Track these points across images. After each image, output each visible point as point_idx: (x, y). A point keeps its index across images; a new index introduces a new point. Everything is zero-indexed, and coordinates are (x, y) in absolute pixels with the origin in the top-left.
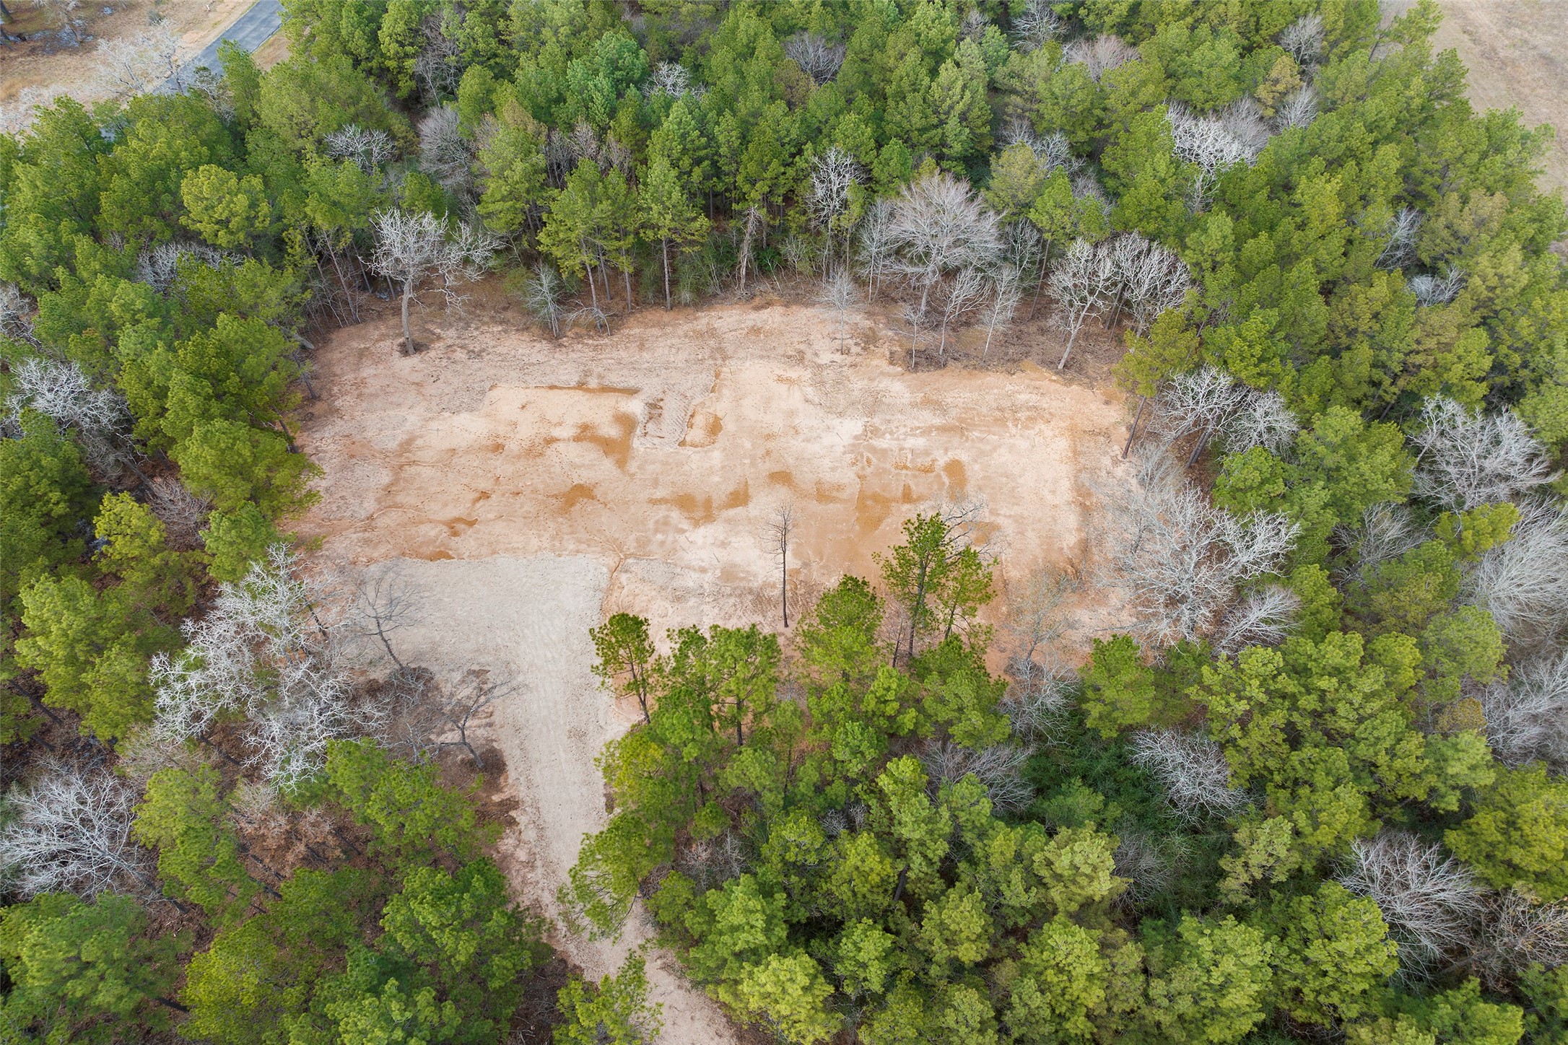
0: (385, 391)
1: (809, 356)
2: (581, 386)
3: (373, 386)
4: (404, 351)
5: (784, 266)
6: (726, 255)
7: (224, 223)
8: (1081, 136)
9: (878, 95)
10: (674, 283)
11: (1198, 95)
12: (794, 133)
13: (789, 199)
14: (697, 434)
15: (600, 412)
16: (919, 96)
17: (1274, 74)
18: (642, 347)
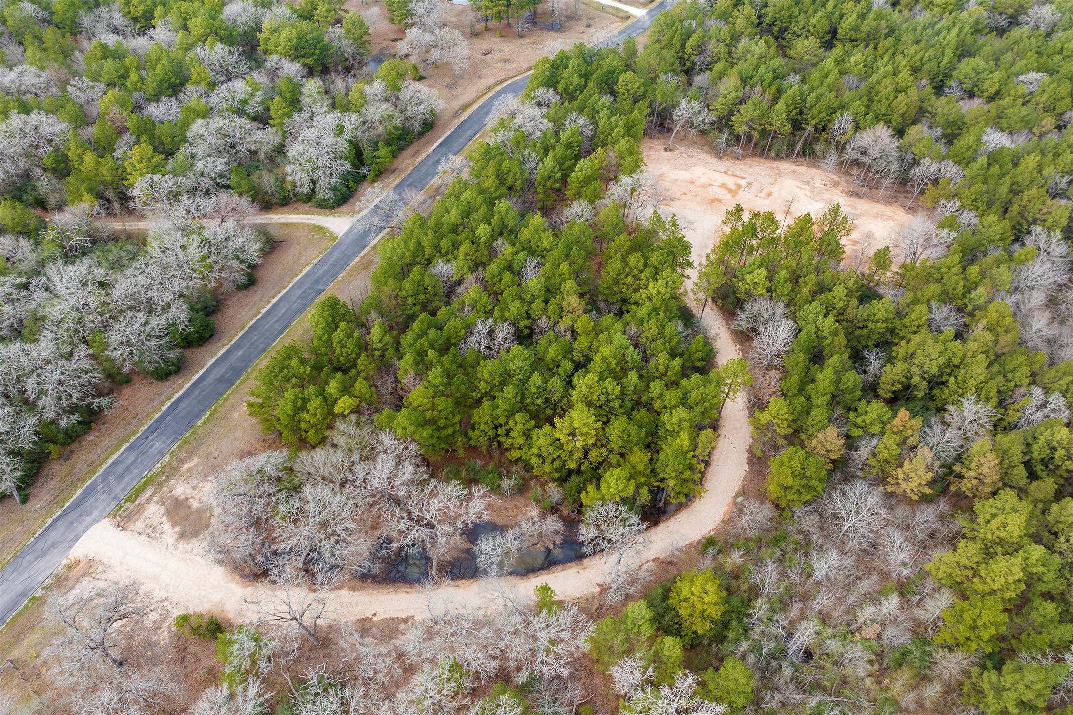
0: (657, 159)
1: (811, 183)
2: (725, 173)
3: (653, 157)
4: (666, 150)
5: (813, 154)
6: (792, 146)
7: (628, 91)
8: (949, 131)
9: (871, 100)
10: (769, 150)
11: (1005, 125)
12: (835, 105)
13: (824, 130)
14: (763, 194)
15: (731, 182)
16: (887, 102)
17: (1043, 123)
18: (750, 167)
